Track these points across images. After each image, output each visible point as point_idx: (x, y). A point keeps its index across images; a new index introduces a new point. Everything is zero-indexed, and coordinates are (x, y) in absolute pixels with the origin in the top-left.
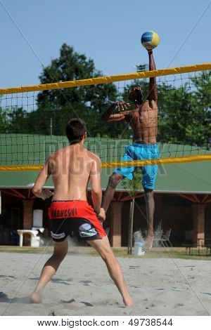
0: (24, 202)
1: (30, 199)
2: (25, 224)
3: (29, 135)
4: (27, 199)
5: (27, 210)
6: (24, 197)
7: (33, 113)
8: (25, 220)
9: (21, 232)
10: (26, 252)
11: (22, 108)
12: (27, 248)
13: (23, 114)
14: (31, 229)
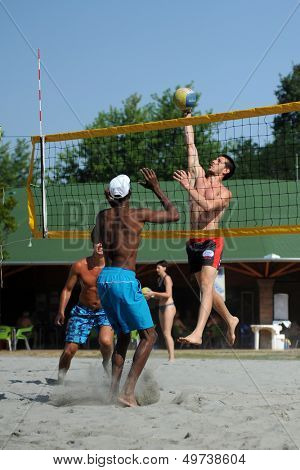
0: (260, 283)
1: (268, 278)
2: (262, 316)
3: (263, 181)
4: (264, 278)
5: (264, 295)
6: (260, 275)
7: (268, 147)
8: (261, 310)
9: (257, 328)
10: (266, 358)
11: (250, 141)
12: (265, 352)
13: (252, 149)
14: (271, 324)
